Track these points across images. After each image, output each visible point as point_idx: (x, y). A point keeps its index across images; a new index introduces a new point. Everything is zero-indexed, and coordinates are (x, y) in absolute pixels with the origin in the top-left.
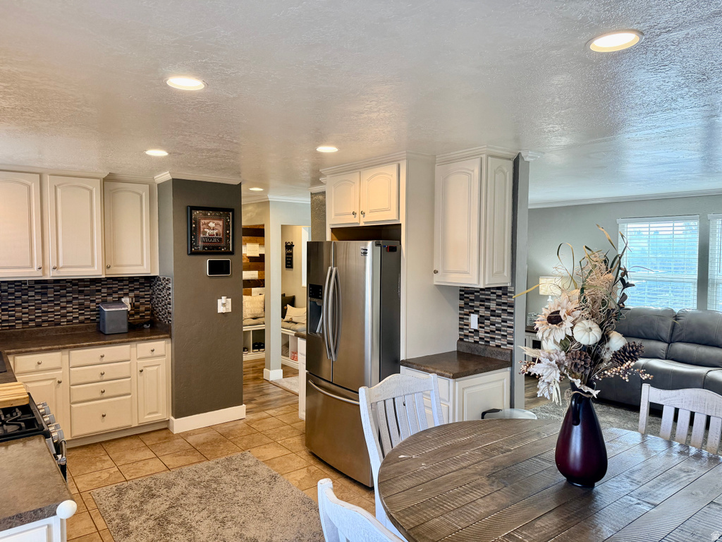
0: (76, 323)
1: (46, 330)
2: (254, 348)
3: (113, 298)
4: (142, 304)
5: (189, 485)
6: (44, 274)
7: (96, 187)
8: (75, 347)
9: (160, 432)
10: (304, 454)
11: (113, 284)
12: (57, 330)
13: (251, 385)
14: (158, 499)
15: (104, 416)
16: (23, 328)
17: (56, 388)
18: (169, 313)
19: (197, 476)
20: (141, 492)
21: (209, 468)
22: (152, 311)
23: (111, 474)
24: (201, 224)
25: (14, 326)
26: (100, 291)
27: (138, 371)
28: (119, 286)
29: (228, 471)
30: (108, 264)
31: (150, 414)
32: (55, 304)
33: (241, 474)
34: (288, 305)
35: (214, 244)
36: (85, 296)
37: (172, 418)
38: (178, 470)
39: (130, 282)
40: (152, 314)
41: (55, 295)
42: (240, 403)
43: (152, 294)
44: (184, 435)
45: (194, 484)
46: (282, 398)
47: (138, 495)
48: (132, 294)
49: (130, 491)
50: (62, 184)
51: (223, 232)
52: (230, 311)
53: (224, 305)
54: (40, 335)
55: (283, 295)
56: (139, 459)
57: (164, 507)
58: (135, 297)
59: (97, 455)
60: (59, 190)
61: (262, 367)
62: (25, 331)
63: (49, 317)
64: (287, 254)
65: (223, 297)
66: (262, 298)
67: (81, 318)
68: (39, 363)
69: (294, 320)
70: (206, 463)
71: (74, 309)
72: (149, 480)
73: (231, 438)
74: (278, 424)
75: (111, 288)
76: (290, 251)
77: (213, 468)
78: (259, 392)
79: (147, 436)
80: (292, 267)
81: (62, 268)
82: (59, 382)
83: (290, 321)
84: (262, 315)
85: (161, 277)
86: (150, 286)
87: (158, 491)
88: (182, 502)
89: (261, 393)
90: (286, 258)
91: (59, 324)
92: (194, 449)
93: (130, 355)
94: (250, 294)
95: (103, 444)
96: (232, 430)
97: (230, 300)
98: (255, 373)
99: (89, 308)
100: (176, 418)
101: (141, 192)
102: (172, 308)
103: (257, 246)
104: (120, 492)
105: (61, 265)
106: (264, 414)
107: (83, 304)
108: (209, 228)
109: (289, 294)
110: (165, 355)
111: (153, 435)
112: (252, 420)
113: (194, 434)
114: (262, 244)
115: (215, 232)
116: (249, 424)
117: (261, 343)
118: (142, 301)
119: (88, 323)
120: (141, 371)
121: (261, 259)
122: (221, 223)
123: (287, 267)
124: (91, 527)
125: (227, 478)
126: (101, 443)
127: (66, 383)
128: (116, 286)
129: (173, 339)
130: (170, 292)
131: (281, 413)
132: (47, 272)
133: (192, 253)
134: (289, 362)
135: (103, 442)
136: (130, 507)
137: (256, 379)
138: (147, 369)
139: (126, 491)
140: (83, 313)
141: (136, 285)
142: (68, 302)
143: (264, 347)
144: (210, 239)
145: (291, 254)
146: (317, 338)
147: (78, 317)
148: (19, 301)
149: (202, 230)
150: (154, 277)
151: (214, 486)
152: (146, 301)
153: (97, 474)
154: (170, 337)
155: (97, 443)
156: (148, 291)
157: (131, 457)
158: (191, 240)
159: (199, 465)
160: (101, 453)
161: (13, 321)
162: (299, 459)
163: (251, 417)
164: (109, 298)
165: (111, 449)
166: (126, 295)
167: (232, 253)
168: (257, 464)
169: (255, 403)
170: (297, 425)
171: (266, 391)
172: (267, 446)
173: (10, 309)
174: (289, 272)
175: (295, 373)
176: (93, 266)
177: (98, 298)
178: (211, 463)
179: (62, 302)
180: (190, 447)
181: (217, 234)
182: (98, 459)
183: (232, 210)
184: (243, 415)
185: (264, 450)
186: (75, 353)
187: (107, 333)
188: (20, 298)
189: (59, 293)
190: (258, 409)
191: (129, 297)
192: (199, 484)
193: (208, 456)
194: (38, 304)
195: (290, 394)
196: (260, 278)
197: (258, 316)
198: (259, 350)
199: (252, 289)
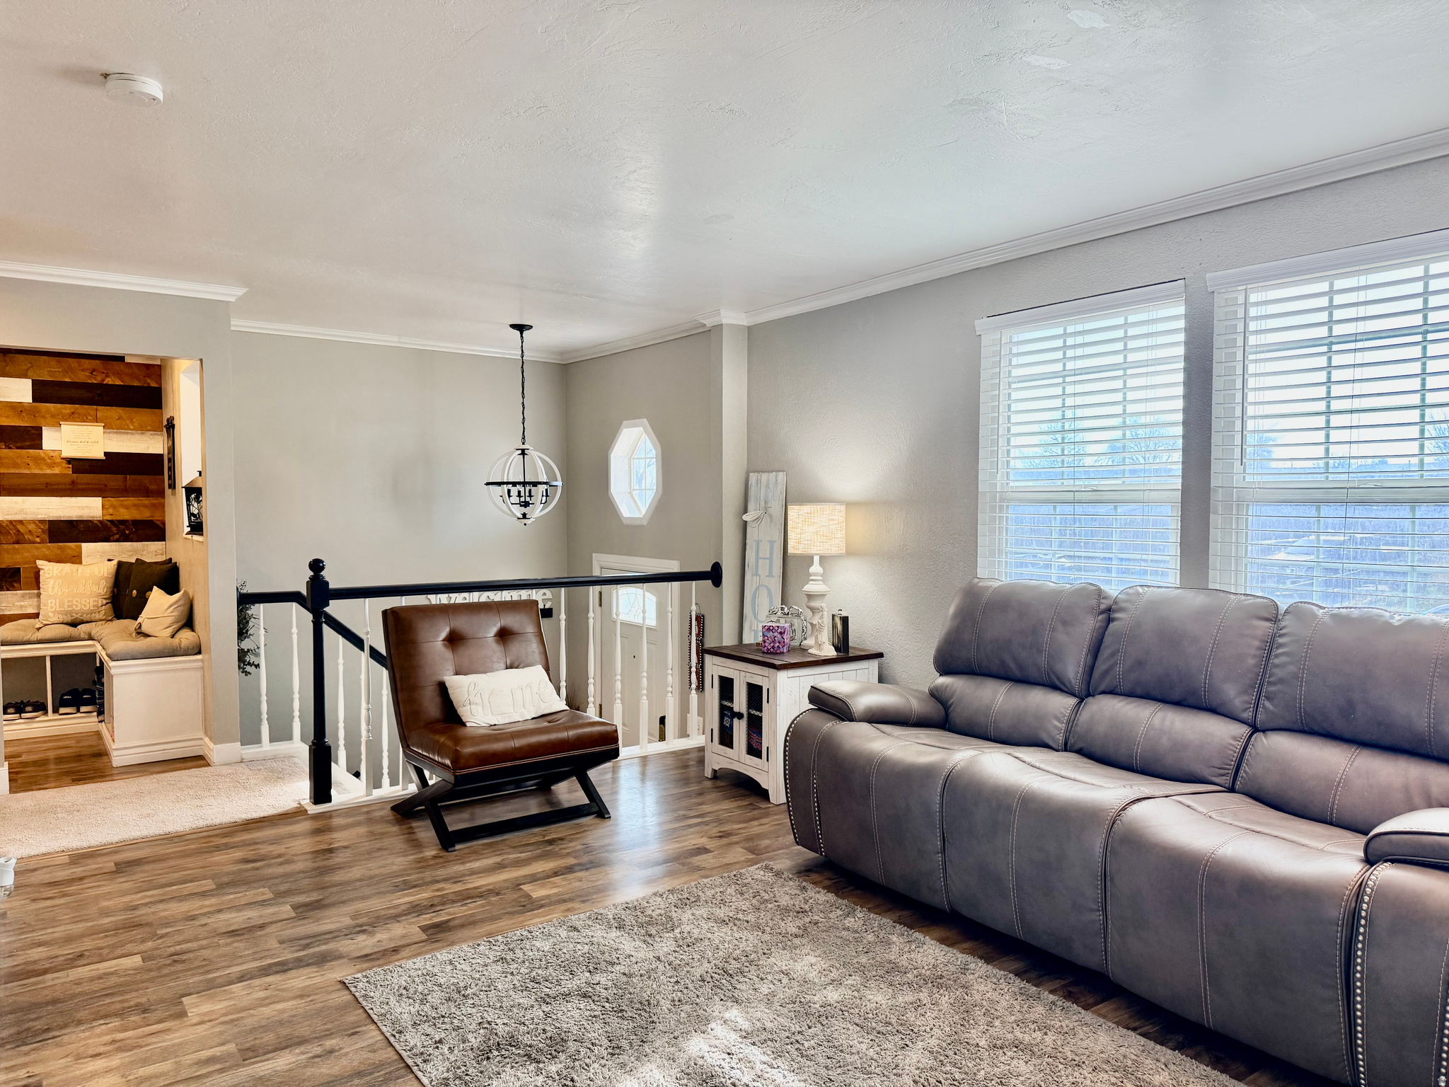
2: (59, 703)
34: (156, 590)
84: (98, 617)
94: (74, 559)
103: (96, 430)
196: (109, 518)
197: (85, 618)
198: (78, 711)
199: (84, 546)
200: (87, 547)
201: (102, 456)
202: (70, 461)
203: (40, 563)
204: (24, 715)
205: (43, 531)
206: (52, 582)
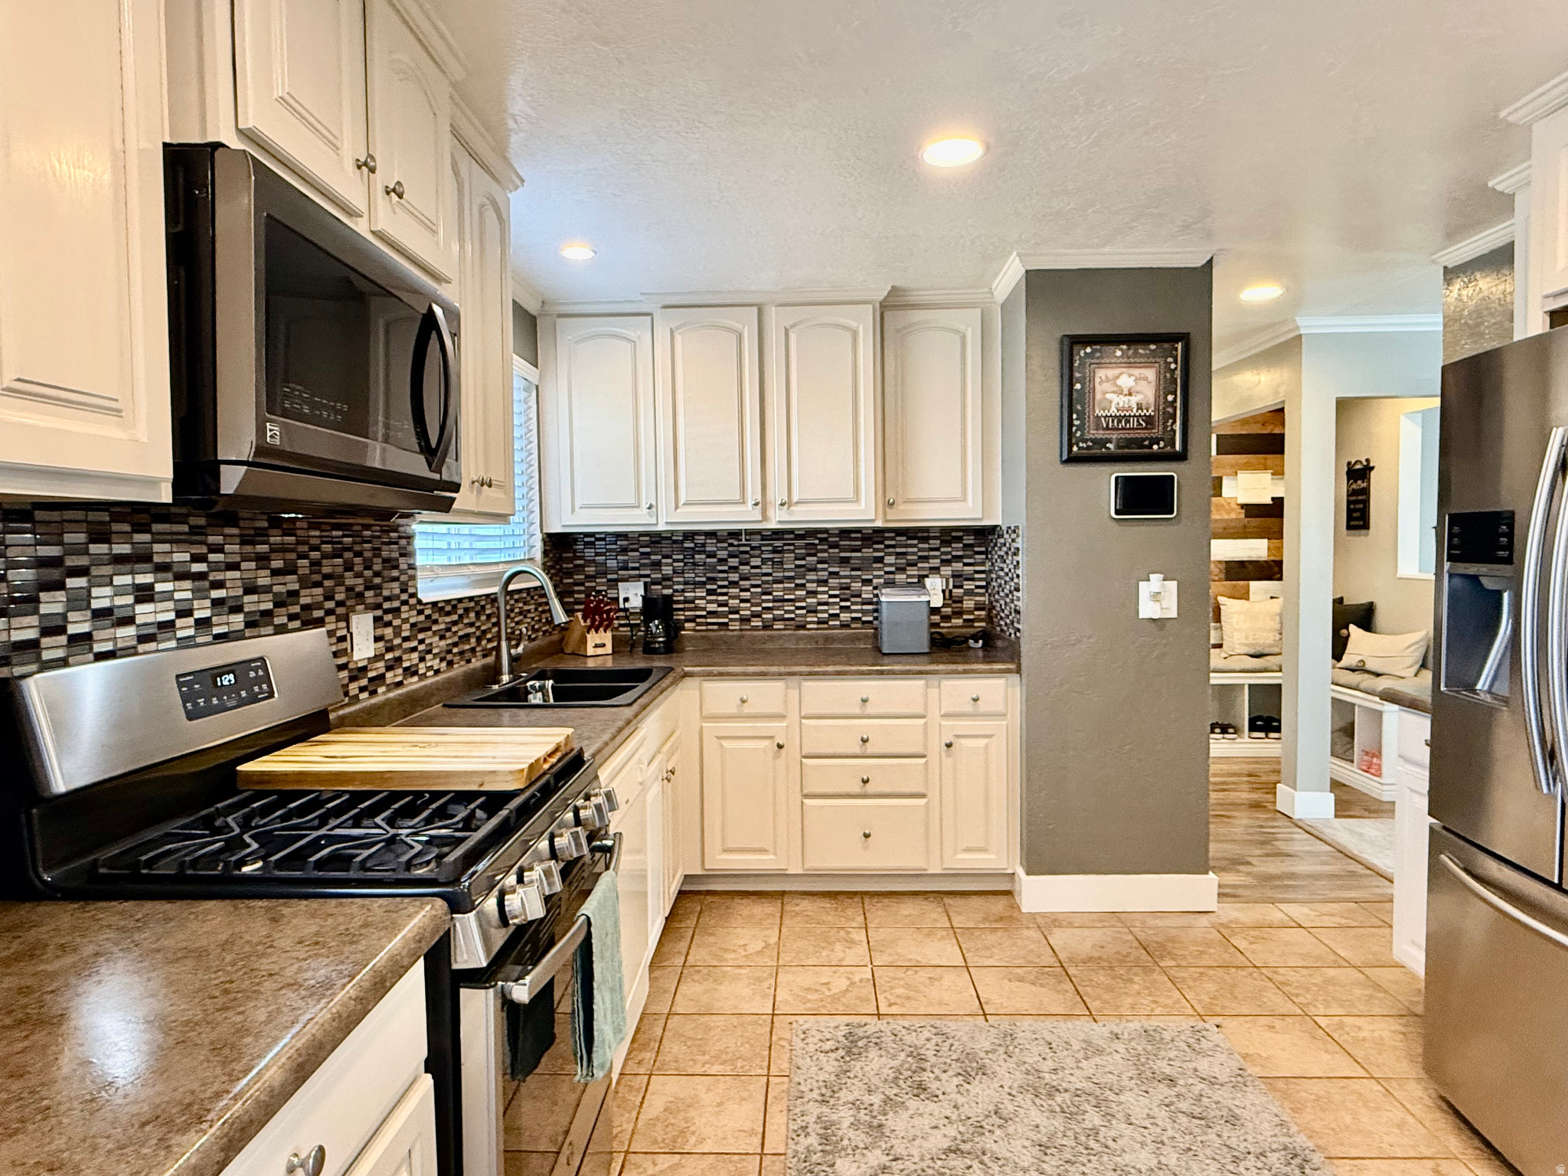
0: (834, 627)
1: (780, 637)
2: (1253, 728)
3: (909, 576)
4: (969, 593)
5: (1022, 1089)
6: (765, 517)
7: (864, 322)
8: (810, 674)
9: (991, 899)
10: (1417, 1095)
11: (906, 546)
12: (799, 639)
13: (1242, 822)
14: (932, 1106)
15: (867, 836)
16: (741, 630)
17: (774, 759)
18: (1018, 612)
19: (1049, 1064)
20: (896, 1063)
21: (1092, 1049)
22: (990, 611)
23: (853, 984)
24: (1097, 380)
25: (726, 624)
26: (880, 560)
27: (943, 744)
28: (920, 550)
29: (1147, 1078)
30: (891, 498)
31: (968, 850)
32: (797, 585)
33: (1184, 1106)
34: (1352, 627)
35: (1132, 435)
36: (853, 569)
37: (1020, 872)
38: (1005, 1025)
39: (946, 543)
40: (989, 619)
41: (797, 566)
42: (1201, 866)
43: (990, 572)
44: (1049, 923)
45: (1040, 1089)
46: (1332, 876)
47: (886, 1071)
48: (946, 571)
49: (873, 1053)
50: (800, 323)
51: (1157, 397)
52: (1174, 614)
53: (1156, 596)
54: (770, 646)
55: (1338, 602)
56: (924, 962)
57: (939, 1141)
58: (954, 576)
59: (843, 922)
60: (793, 337)
61: (1273, 778)
62: (743, 636)
63: (787, 612)
64: (1351, 493)
65: (1152, 576)
66: (1276, 606)
67: (845, 617)
68: (743, 701)
69: (1369, 666)
70: (1081, 1029)
71: (831, 596)
72: (926, 1034)
73: (1167, 963)
74: (1318, 958)
75: (904, 554)
76: (1361, 484)
77: (1100, 1052)
78: (1263, 843)
79: (959, 901)
80: (1366, 526)
81: (797, 503)
82: (780, 747)
83: (1360, 669)
84: (1276, 650)
85: (1004, 528)
86: (986, 553)
87: (937, 1079)
88: (990, 1145)
89: (1268, 849)
90: (1349, 503)
91: (803, 627)
92: (1061, 970)
93: (926, 705)
94: (1245, 596)
95: (867, 900)
96: (1172, 940)
97: (1173, 585)
98: (1254, 790)
99: (859, 596)
100: (1028, 874)
101: (961, 327)
102: (1023, 600)
103: (1266, 477)
104: (852, 1046)
105: (795, 499)
106: (1274, 914)
107: (848, 588)
108: (1120, 392)
109: (1356, 597)
110: (1004, 715)
111: (975, 901)
112: (1236, 921)
113: (1071, 925)
114: (1279, 472)
115: (1134, 401)
116: (1225, 932)
117: (1271, 719)
118: (969, 585)
119: (857, 630)
120: (949, 745)
121: (1276, 507)
122: (1150, 374)
123: (1349, 527)
124: (753, 1133)
125: (1135, 1103)
126: (863, 894)
127: (792, 751)
128: (914, 550)
129: (1024, 675)
130: (1019, 558)
131: (1327, 921)
132: (770, 513)
133: (1072, 460)
134: (1352, 774)
135: (867, 893)
136: (854, 1104)
137: (1256, 806)
138: (962, 741)
139: (866, 1047)
140: (848, 607)
141: (957, 549)
142: (823, 582)
143: (1278, 730)
144: (1119, 418)
145: (1366, 491)
146: (1480, 705)
147: (837, 615)
148: (734, 577)
149: (1098, 396)
150: (993, 529)
151: (1093, 1118)
152: (977, 587)
153: (826, 975)
154: (1018, 671)
155: (855, 893)
156: (983, 564)
157: (911, 949)
158: (1071, 424)
159: (1064, 1028)
160: (853, 920)
161: (724, 615)
162: (1398, 1114)
163: (1232, 912)
164: (900, 577)
165: (878, 913)
166: (935, 570)
167: (1182, 457)
168: (1240, 1080)
169: (1249, 874)
170: (1384, 975)
171: (1282, 846)
172: (1278, 1023)
173: (719, 591)
174: (1358, 540)
175: (1378, 809)
176: (856, 500)
177: (877, 575)
178: (1099, 1032)
179: (809, 581)
180: (1052, 961)
181: (1140, 407)
182: (842, 933)
183: (1184, 338)
184: (1211, 903)
185: (1268, 1035)
186: (810, 685)
187: (884, 651)
188: (735, 569)
189: (803, 562)
190: (1257, 894)
191: (942, 577)
192: (1050, 1096)
193: (1094, 1005)
194: (767, 582)
195: (1360, 869)
196: (1272, 558)
197: (1266, 651)
198: (1267, 737)
199: (1252, 583)
200: (1255, 585)
201: (1270, 502)
202: (1243, 506)
203: (1221, 599)
204: (1226, 736)
205: (1221, 571)
206: (1236, 616)
